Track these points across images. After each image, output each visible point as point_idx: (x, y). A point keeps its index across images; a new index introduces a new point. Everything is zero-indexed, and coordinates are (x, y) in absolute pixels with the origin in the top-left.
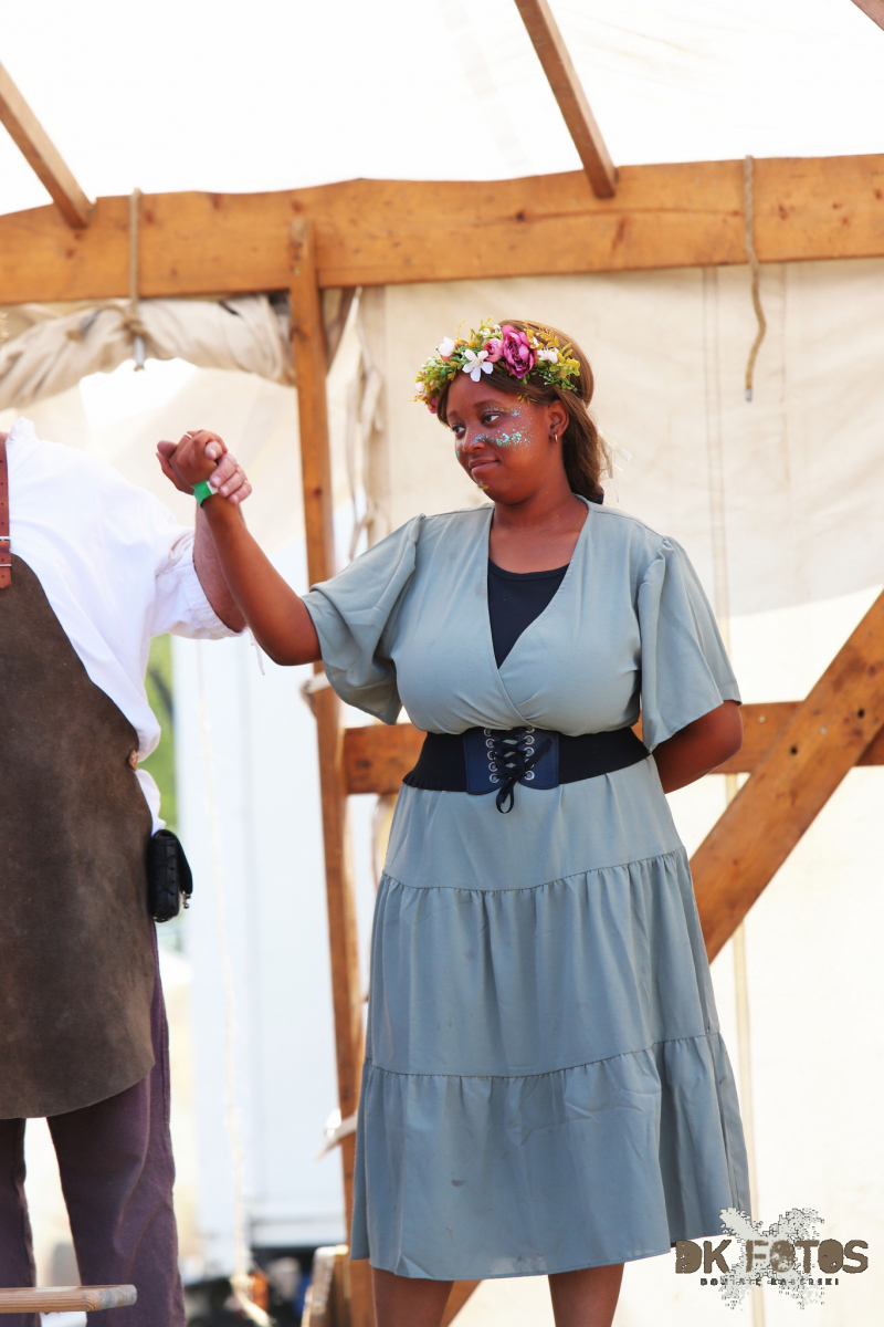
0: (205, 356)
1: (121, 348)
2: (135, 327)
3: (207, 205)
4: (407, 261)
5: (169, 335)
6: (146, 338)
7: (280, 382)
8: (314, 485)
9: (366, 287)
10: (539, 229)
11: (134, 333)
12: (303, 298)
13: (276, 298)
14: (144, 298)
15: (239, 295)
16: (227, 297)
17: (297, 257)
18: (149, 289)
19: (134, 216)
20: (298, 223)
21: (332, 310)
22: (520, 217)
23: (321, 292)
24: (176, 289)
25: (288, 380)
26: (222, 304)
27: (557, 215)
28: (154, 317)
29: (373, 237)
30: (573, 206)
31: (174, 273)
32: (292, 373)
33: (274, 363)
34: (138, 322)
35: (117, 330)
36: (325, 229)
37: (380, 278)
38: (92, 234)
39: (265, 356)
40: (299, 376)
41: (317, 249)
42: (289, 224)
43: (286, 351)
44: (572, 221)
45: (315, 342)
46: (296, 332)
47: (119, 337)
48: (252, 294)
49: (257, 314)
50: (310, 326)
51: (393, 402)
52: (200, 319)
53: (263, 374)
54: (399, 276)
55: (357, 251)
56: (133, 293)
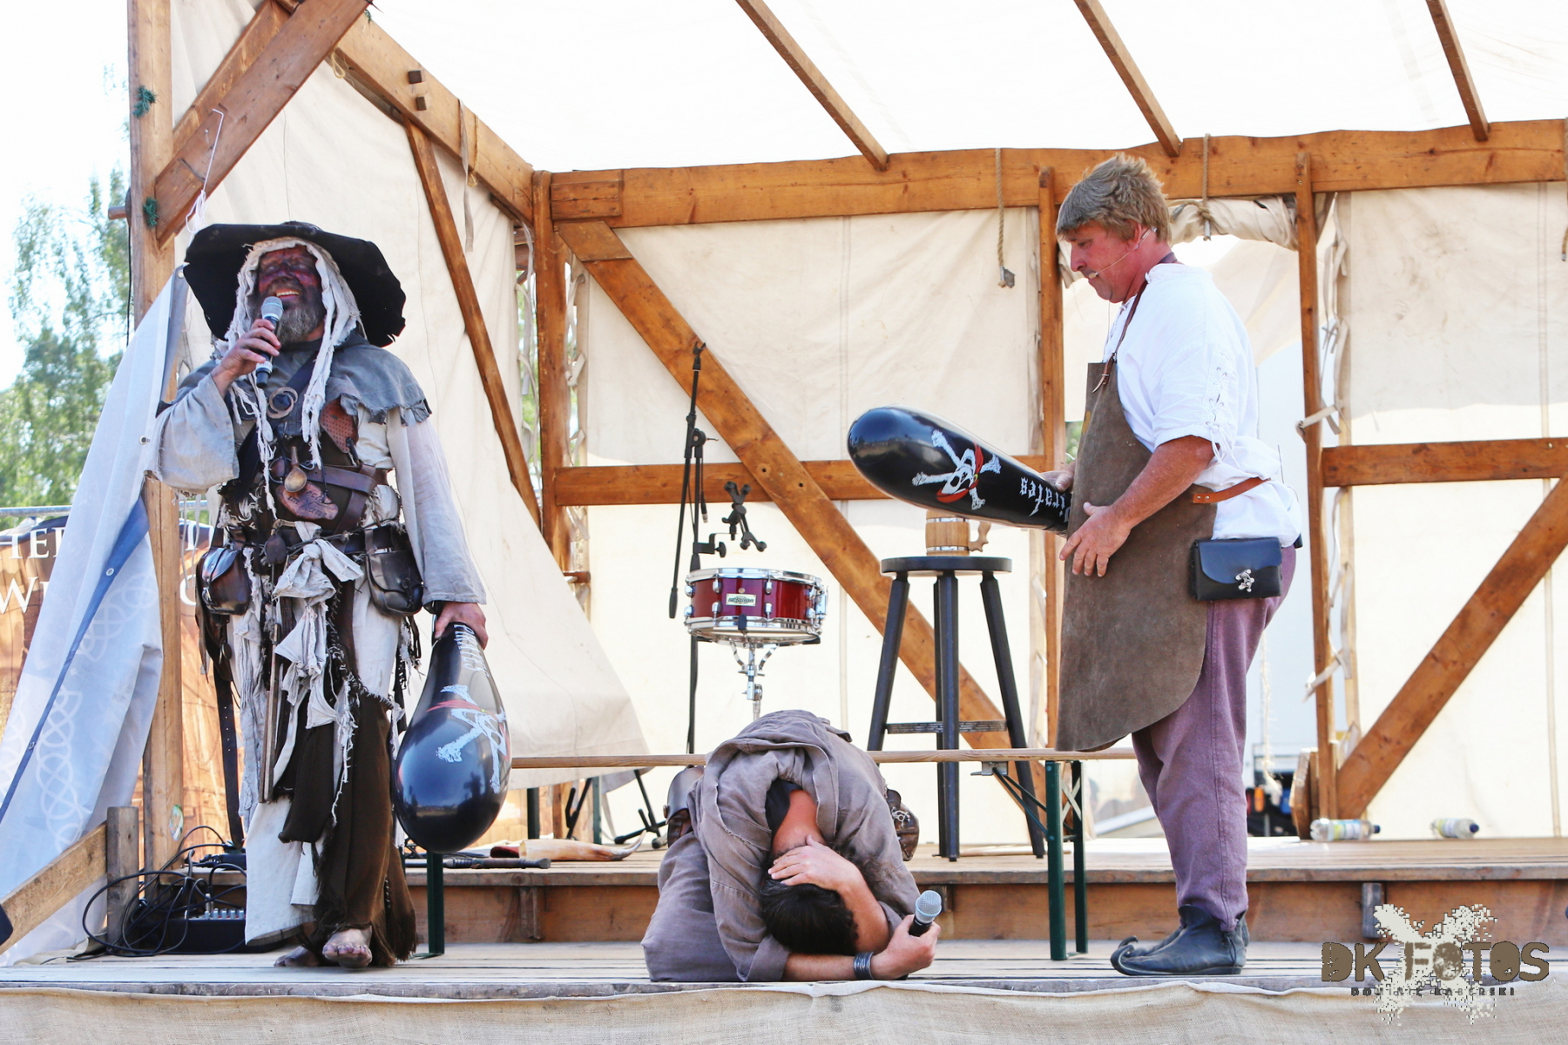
0: (1245, 232)
1: (1197, 227)
2: (1204, 214)
3: (1248, 144)
4: (1365, 177)
5: (1225, 219)
6: (1211, 221)
7: (1289, 248)
8: (1307, 306)
9: (1340, 192)
10: (1442, 159)
11: (1204, 218)
12: (1304, 199)
13: (1288, 198)
14: (1210, 198)
15: (1266, 196)
16: (1259, 198)
17: (1300, 174)
18: (1214, 192)
19: (1206, 150)
20: (1301, 154)
21: (1320, 207)
22: (1432, 152)
23: (1314, 195)
24: (1230, 193)
25: (1294, 246)
26: (1256, 202)
27: (1453, 151)
28: (1216, 209)
29: (1345, 164)
30: (1463, 146)
31: (1228, 183)
32: (1296, 242)
33: (1286, 236)
34: (1208, 212)
35: (1195, 216)
36: (1317, 159)
37: (1349, 188)
38: (1181, 160)
39: (1281, 232)
40: (1300, 243)
41: (1312, 170)
42: (1296, 155)
43: (1293, 229)
44: (1462, 155)
45: (1310, 224)
46: (1299, 218)
47: (1195, 220)
48: (1274, 196)
49: (1276, 207)
50: (1307, 214)
51: (1353, 258)
52: (1243, 210)
53: (1279, 243)
54: (1360, 186)
55: (1336, 171)
56: (1204, 195)
